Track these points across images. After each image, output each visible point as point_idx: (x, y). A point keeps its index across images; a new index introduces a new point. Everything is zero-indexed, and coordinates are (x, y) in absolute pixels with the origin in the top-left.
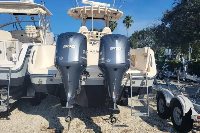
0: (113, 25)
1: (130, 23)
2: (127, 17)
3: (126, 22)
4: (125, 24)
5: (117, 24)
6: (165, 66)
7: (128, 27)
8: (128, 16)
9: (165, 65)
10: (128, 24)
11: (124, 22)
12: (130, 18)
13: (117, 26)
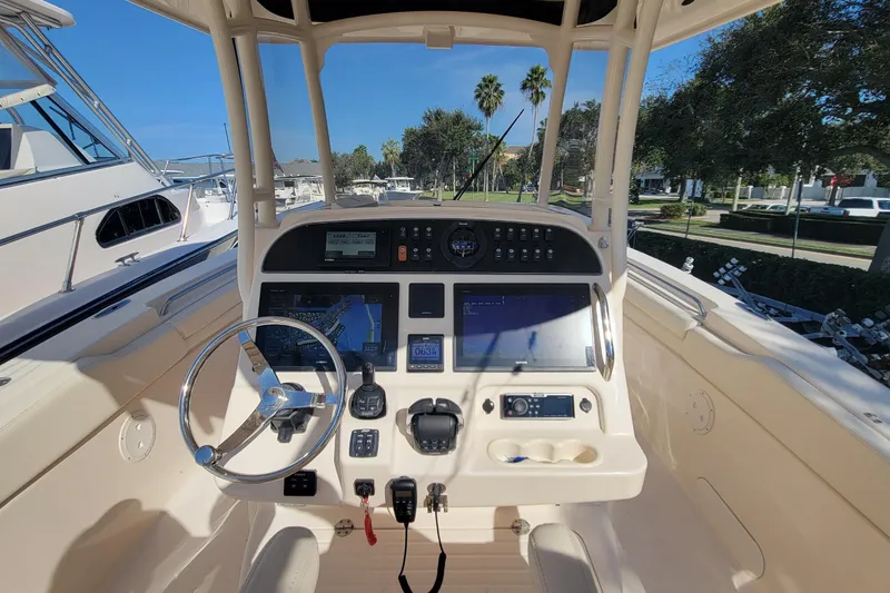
0: (492, 98)
1: (543, 90)
2: (534, 71)
3: (532, 87)
4: (528, 93)
5: (502, 93)
6: (727, 270)
7: (536, 103)
8: (538, 68)
9: (728, 266)
10: (537, 92)
11: (524, 87)
12: (543, 74)
13: (504, 100)
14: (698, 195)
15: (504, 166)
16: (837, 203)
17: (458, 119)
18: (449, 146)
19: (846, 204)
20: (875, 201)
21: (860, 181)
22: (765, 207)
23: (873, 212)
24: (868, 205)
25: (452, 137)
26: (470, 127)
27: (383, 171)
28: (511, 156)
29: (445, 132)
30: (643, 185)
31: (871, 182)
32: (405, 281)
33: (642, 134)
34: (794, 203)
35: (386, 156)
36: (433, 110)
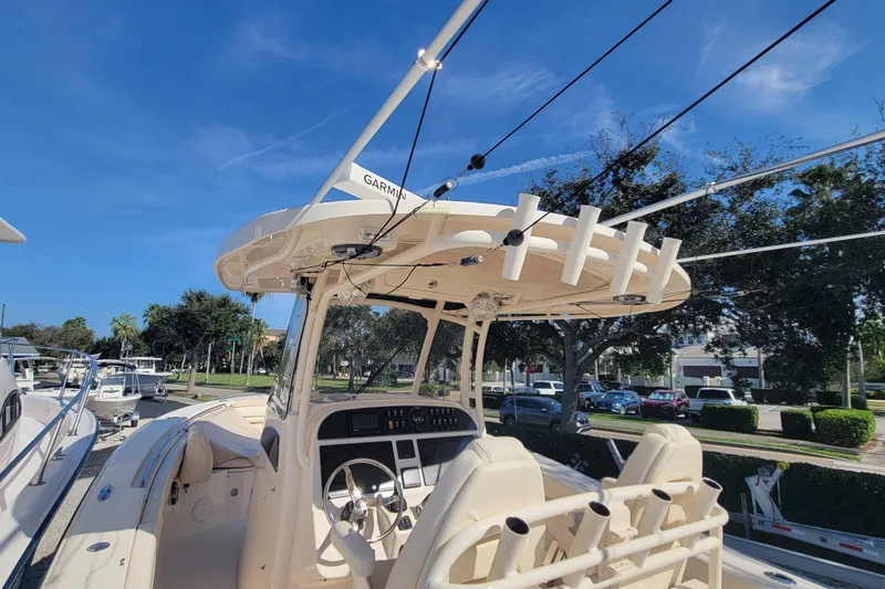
14: (442, 379)
15: (265, 348)
16: (531, 385)
17: (224, 302)
18: (212, 327)
19: (537, 385)
20: (552, 383)
21: (540, 369)
22: (490, 388)
23: (552, 391)
24: (548, 386)
25: (216, 319)
26: (237, 311)
27: (108, 350)
28: (272, 338)
29: (210, 313)
30: (397, 370)
31: (546, 369)
32: (394, 439)
33: (399, 329)
34: (509, 384)
35: (116, 332)
36: (196, 290)
